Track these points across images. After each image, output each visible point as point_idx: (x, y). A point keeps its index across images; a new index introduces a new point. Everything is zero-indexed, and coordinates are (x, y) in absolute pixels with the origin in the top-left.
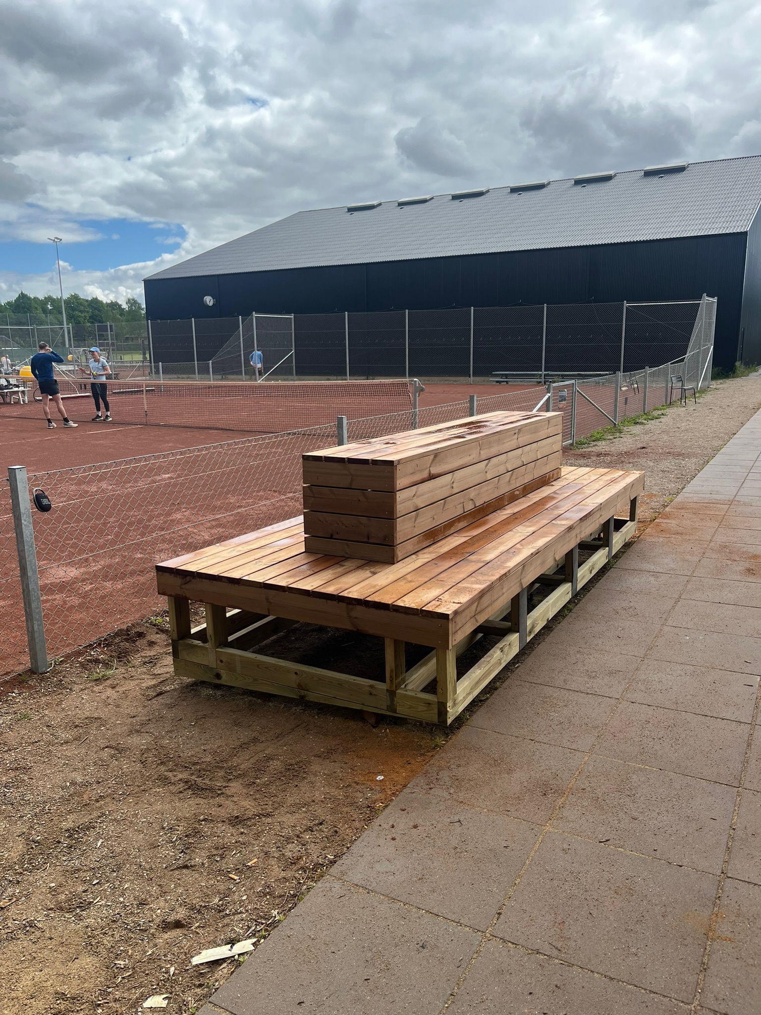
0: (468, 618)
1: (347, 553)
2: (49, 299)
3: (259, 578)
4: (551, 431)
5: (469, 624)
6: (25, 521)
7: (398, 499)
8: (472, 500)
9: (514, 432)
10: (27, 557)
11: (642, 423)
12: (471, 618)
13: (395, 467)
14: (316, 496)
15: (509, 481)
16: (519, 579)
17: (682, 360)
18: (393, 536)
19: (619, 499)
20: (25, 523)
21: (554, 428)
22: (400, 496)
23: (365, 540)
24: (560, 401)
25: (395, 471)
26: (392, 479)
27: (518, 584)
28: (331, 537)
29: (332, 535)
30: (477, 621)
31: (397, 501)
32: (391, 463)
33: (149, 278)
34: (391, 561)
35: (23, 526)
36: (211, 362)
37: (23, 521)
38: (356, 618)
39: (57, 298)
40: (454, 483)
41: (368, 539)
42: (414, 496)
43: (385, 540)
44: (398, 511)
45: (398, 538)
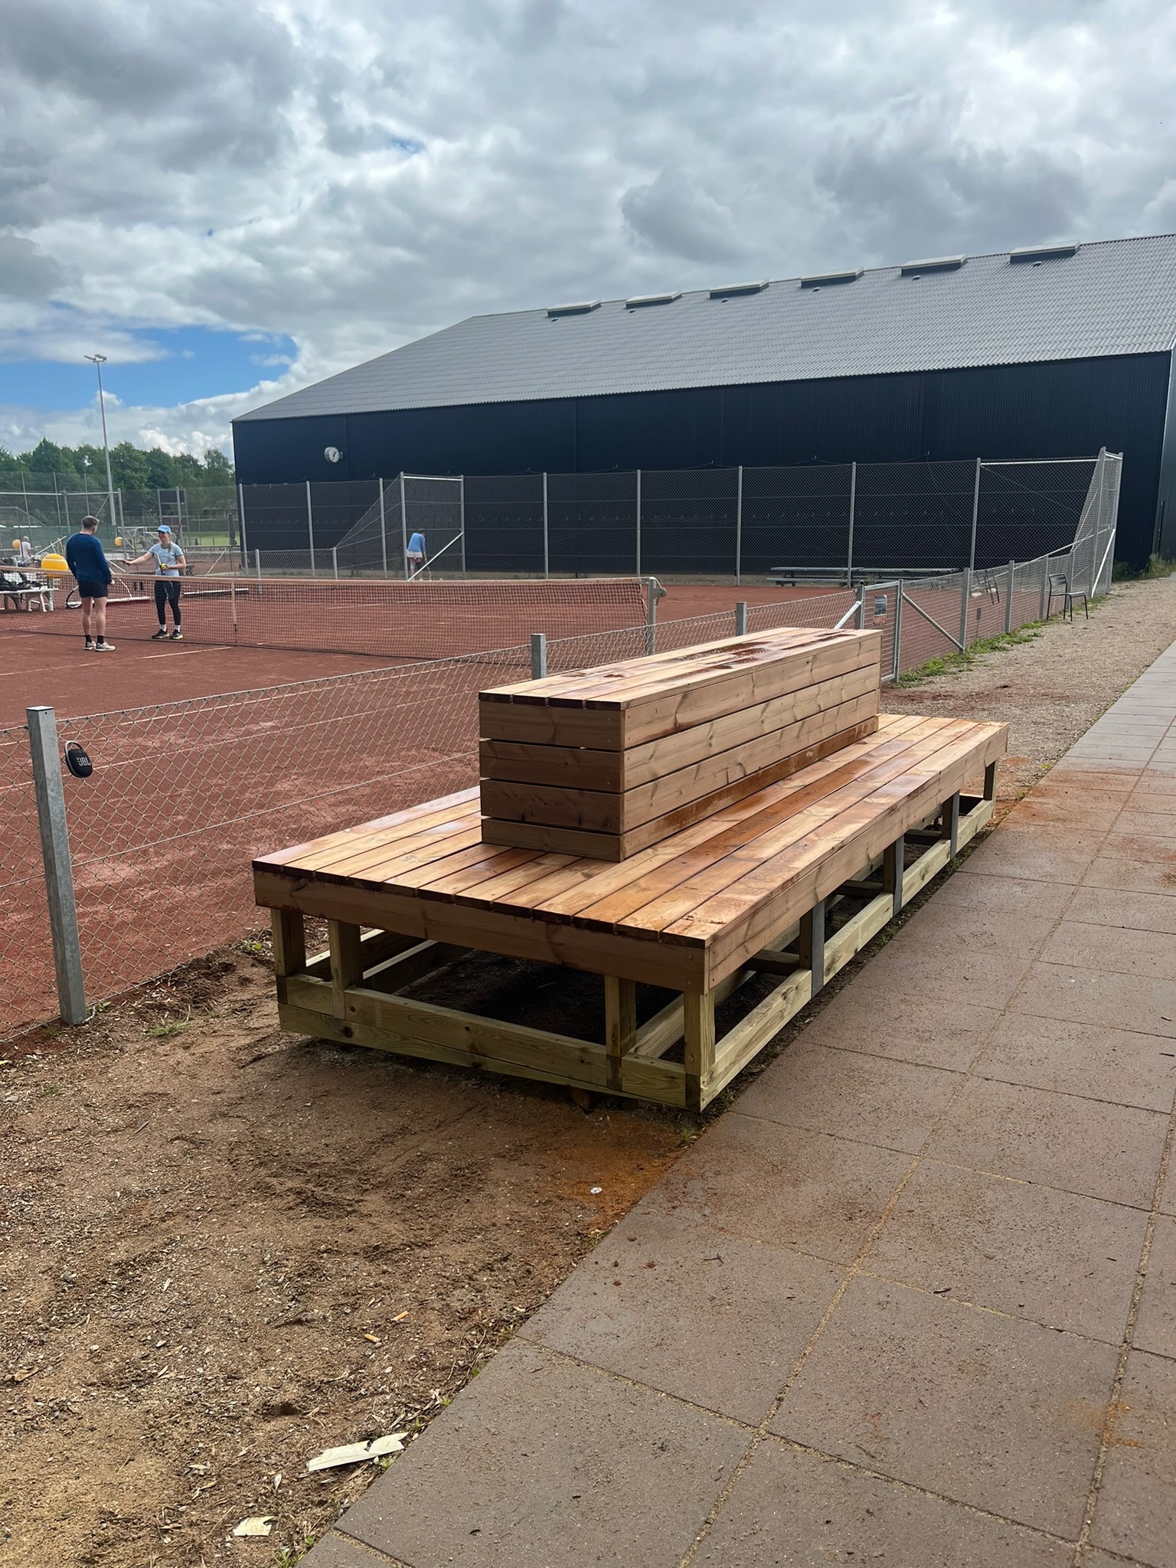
0: (734, 946)
1: (546, 845)
2: (86, 450)
3: (411, 882)
4: (864, 658)
5: (734, 957)
6: (52, 790)
7: (627, 763)
8: (740, 764)
9: (806, 660)
10: (54, 846)
11: (1004, 649)
12: (738, 946)
13: (622, 713)
14: (499, 756)
15: (798, 736)
16: (813, 887)
17: (1067, 551)
18: (618, 818)
19: (968, 765)
20: (53, 794)
21: (868, 654)
22: (630, 758)
23: (576, 825)
24: (876, 613)
25: (622, 719)
26: (617, 731)
27: (812, 895)
28: (523, 820)
29: (523, 817)
30: (747, 951)
31: (625, 764)
32: (615, 706)
33: (241, 419)
34: (614, 857)
35: (50, 799)
36: (335, 549)
37: (49, 792)
38: (560, 945)
39: (99, 450)
40: (714, 739)
41: (580, 823)
42: (650, 758)
43: (605, 825)
44: (626, 780)
45: (625, 822)
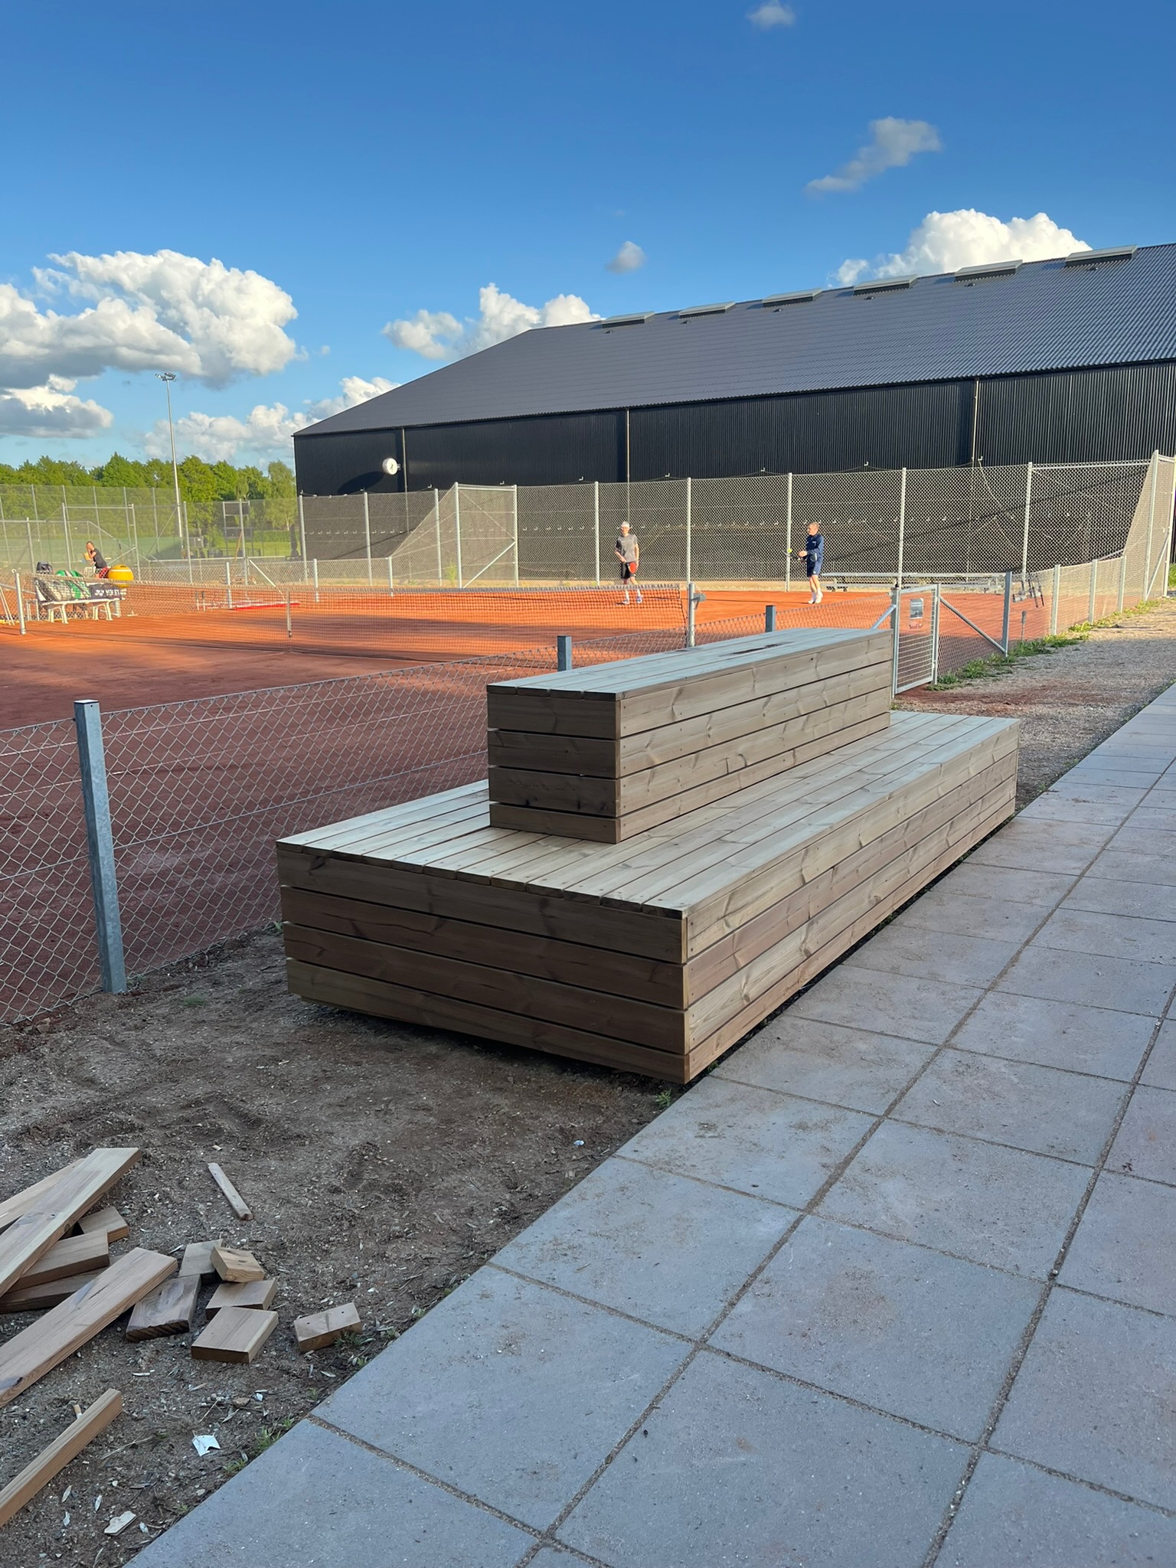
0: (714, 919)
1: (548, 828)
2: (155, 464)
3: (420, 860)
4: (873, 656)
5: (714, 928)
6: (97, 777)
7: (622, 750)
8: (741, 755)
9: (810, 656)
10: (98, 829)
11: (1048, 652)
12: (719, 919)
13: (617, 703)
14: (505, 745)
15: (803, 730)
16: (799, 868)
17: (1119, 555)
18: (614, 802)
19: (973, 760)
20: (97, 781)
21: (877, 652)
22: (625, 746)
23: (575, 810)
24: (912, 616)
25: (617, 709)
26: (611, 722)
27: (798, 875)
28: (527, 805)
29: (528, 802)
30: (728, 925)
31: (621, 752)
32: (611, 697)
33: (302, 433)
34: (612, 840)
35: (94, 785)
36: (390, 558)
37: (93, 778)
38: (552, 917)
39: (167, 462)
40: (712, 730)
41: (579, 807)
42: (647, 747)
43: (602, 808)
44: (622, 766)
45: (622, 805)
